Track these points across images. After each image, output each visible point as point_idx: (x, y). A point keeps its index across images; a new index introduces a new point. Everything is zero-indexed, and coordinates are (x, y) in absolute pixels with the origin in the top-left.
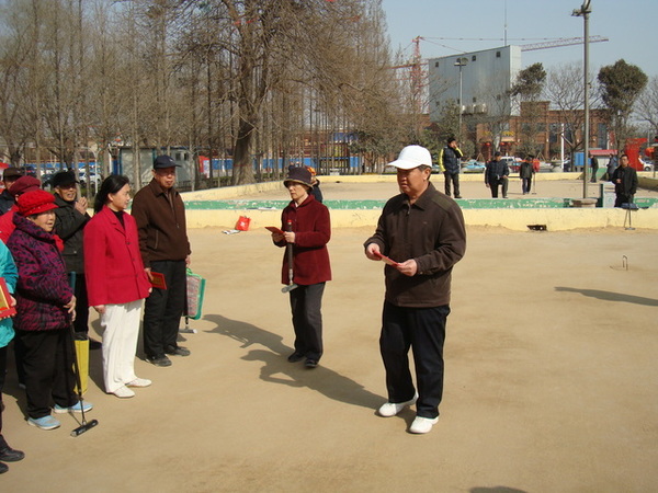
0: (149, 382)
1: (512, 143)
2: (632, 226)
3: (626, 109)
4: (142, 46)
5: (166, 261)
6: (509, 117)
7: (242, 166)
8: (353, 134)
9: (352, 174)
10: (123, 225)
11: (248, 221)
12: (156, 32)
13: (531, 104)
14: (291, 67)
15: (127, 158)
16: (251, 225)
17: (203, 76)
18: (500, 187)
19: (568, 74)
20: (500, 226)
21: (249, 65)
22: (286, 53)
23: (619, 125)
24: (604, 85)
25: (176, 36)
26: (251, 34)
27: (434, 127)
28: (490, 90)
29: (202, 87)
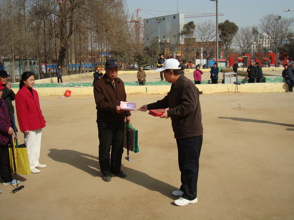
0: (45, 166)
1: (180, 56)
2: (239, 91)
3: (230, 41)
4: (14, 12)
8: (111, 53)
10: (32, 94)
11: (70, 92)
12: (20, 6)
14: (84, 22)
16: (72, 94)
17: (42, 25)
19: (205, 26)
21: (64, 21)
22: (81, 16)
23: (227, 48)
24: (220, 31)
25: (30, 7)
26: (65, 7)
27: (147, 49)
28: (172, 33)
29: (41, 31)
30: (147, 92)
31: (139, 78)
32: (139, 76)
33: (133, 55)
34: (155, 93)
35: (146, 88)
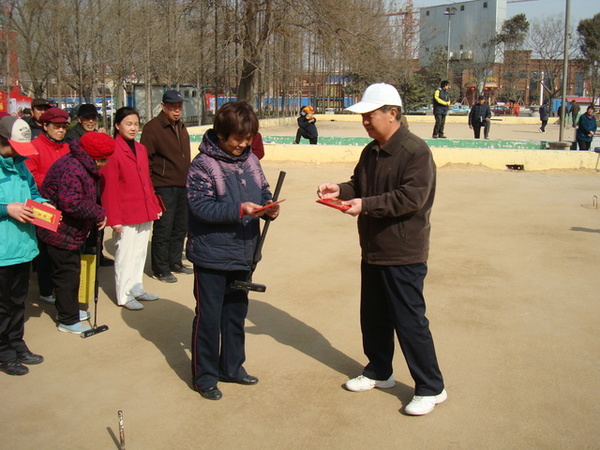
0: (156, 297)
1: (495, 88)
5: (172, 187)
6: (493, 64)
8: (348, 76)
10: (135, 153)
13: (514, 52)
14: (292, 12)
15: (140, 94)
17: (211, 19)
18: (482, 128)
19: (550, 25)
20: (481, 165)
21: (253, 10)
23: (595, 74)
24: (583, 37)
27: (423, 71)
28: (476, 39)
29: (209, 29)
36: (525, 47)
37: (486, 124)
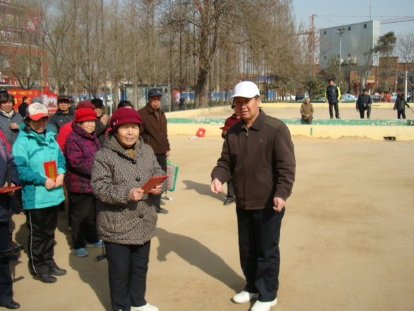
1: (373, 84)
4: (140, 21)
6: (371, 67)
7: (200, 97)
8: (270, 77)
9: (270, 102)
11: (204, 131)
12: (148, 13)
13: (386, 58)
14: (232, 34)
15: (129, 91)
16: (206, 134)
17: (177, 40)
18: (366, 112)
19: (411, 38)
20: (365, 137)
21: (206, 33)
22: (229, 26)
25: (161, 15)
26: (207, 13)
27: (322, 72)
28: (359, 49)
29: (176, 47)
30: (311, 134)
31: (303, 114)
32: (303, 111)
33: (303, 81)
34: (324, 136)
35: (311, 129)
36: (394, 55)
37: (369, 109)
